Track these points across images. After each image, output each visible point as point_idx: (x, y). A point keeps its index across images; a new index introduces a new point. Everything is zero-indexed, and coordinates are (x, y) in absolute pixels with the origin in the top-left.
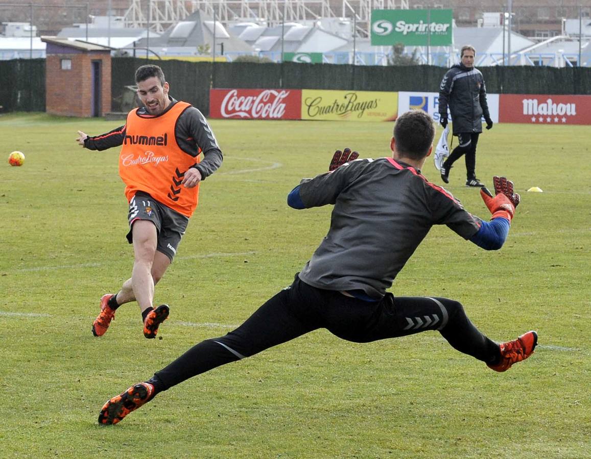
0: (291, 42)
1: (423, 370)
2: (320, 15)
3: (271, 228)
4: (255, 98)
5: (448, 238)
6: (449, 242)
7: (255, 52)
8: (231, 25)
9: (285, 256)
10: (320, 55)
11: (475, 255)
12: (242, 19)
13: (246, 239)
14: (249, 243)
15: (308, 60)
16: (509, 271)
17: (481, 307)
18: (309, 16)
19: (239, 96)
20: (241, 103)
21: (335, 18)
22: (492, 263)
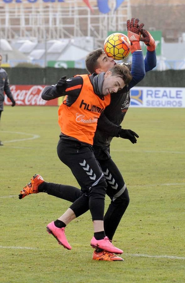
0: (53, 54)
1: (116, 276)
2: (73, 35)
3: (27, 179)
4: (27, 91)
5: (145, 186)
6: (145, 188)
7: (30, 60)
8: (14, 42)
9: (34, 198)
10: (73, 62)
11: (162, 197)
12: (21, 38)
13: (9, 187)
14: (11, 190)
15: (65, 66)
16: (183, 208)
17: (161, 232)
18: (66, 36)
19: (16, 90)
20: (18, 95)
21: (83, 37)
22: (172, 202)
